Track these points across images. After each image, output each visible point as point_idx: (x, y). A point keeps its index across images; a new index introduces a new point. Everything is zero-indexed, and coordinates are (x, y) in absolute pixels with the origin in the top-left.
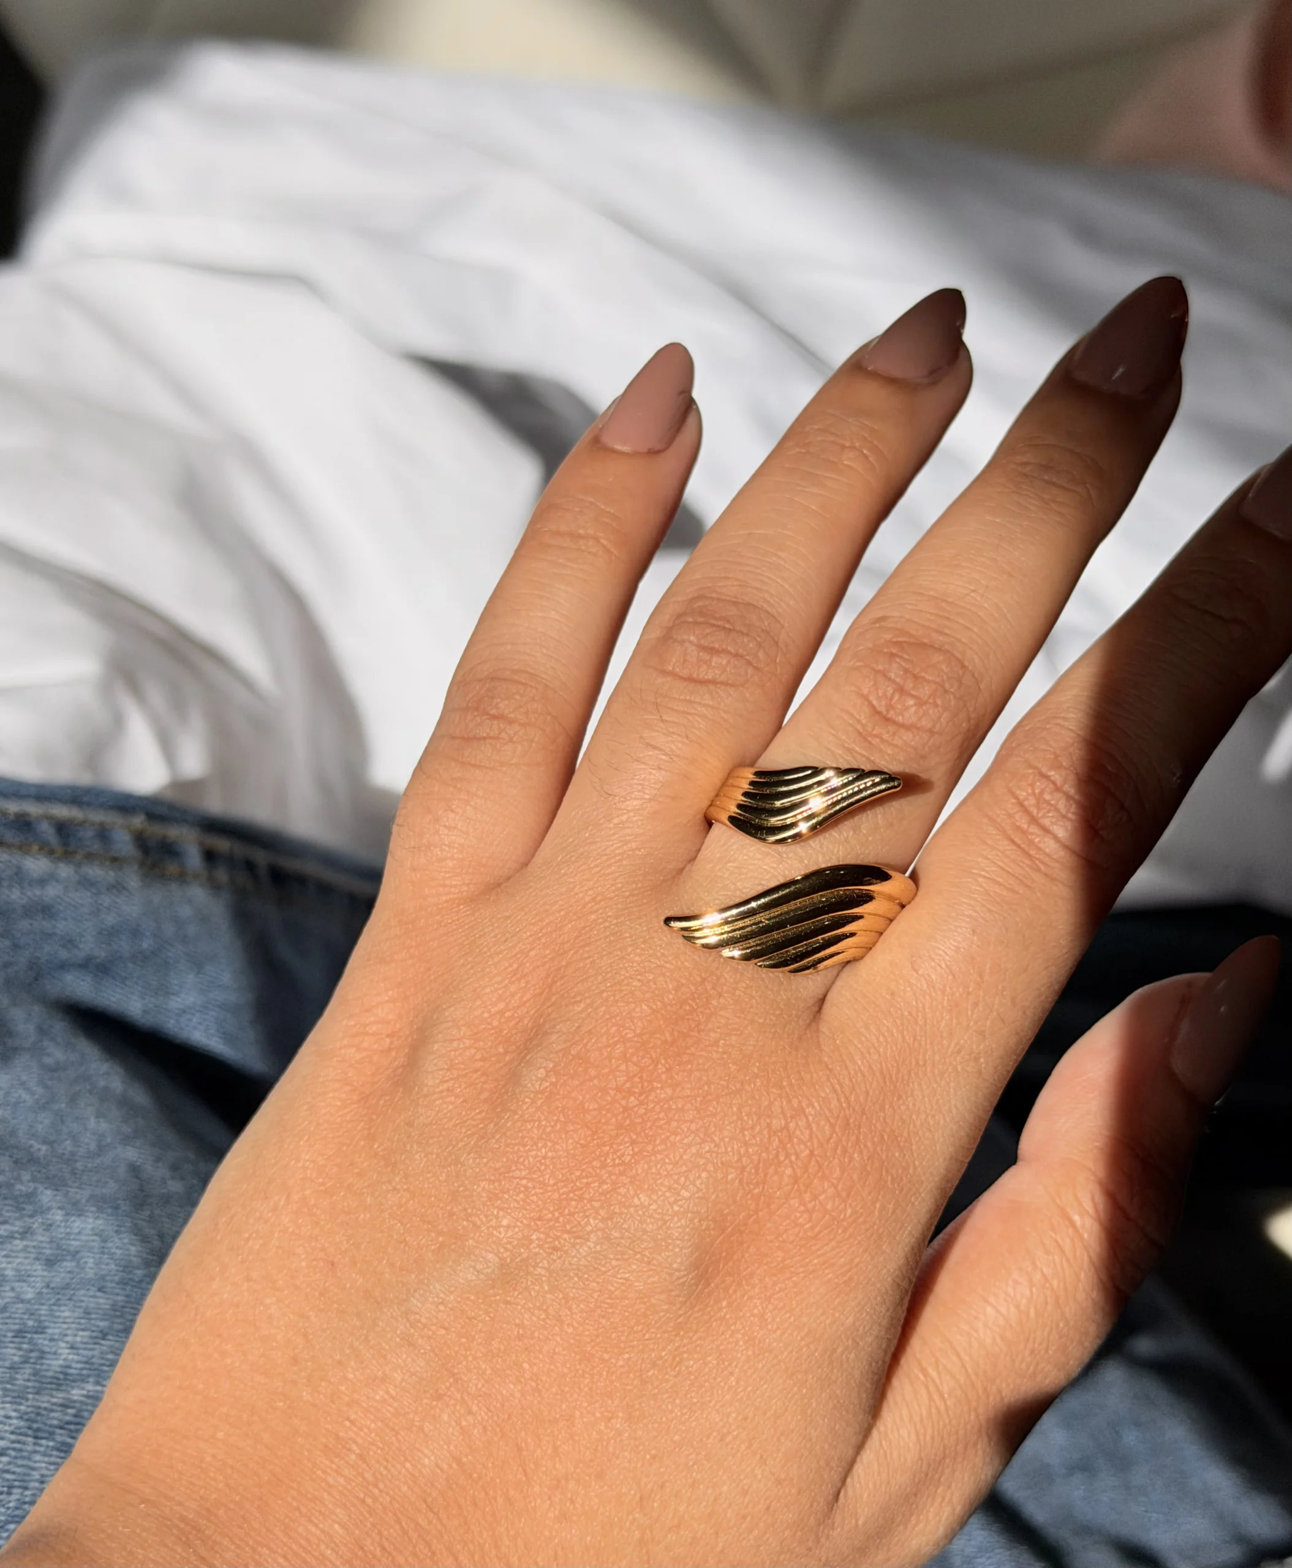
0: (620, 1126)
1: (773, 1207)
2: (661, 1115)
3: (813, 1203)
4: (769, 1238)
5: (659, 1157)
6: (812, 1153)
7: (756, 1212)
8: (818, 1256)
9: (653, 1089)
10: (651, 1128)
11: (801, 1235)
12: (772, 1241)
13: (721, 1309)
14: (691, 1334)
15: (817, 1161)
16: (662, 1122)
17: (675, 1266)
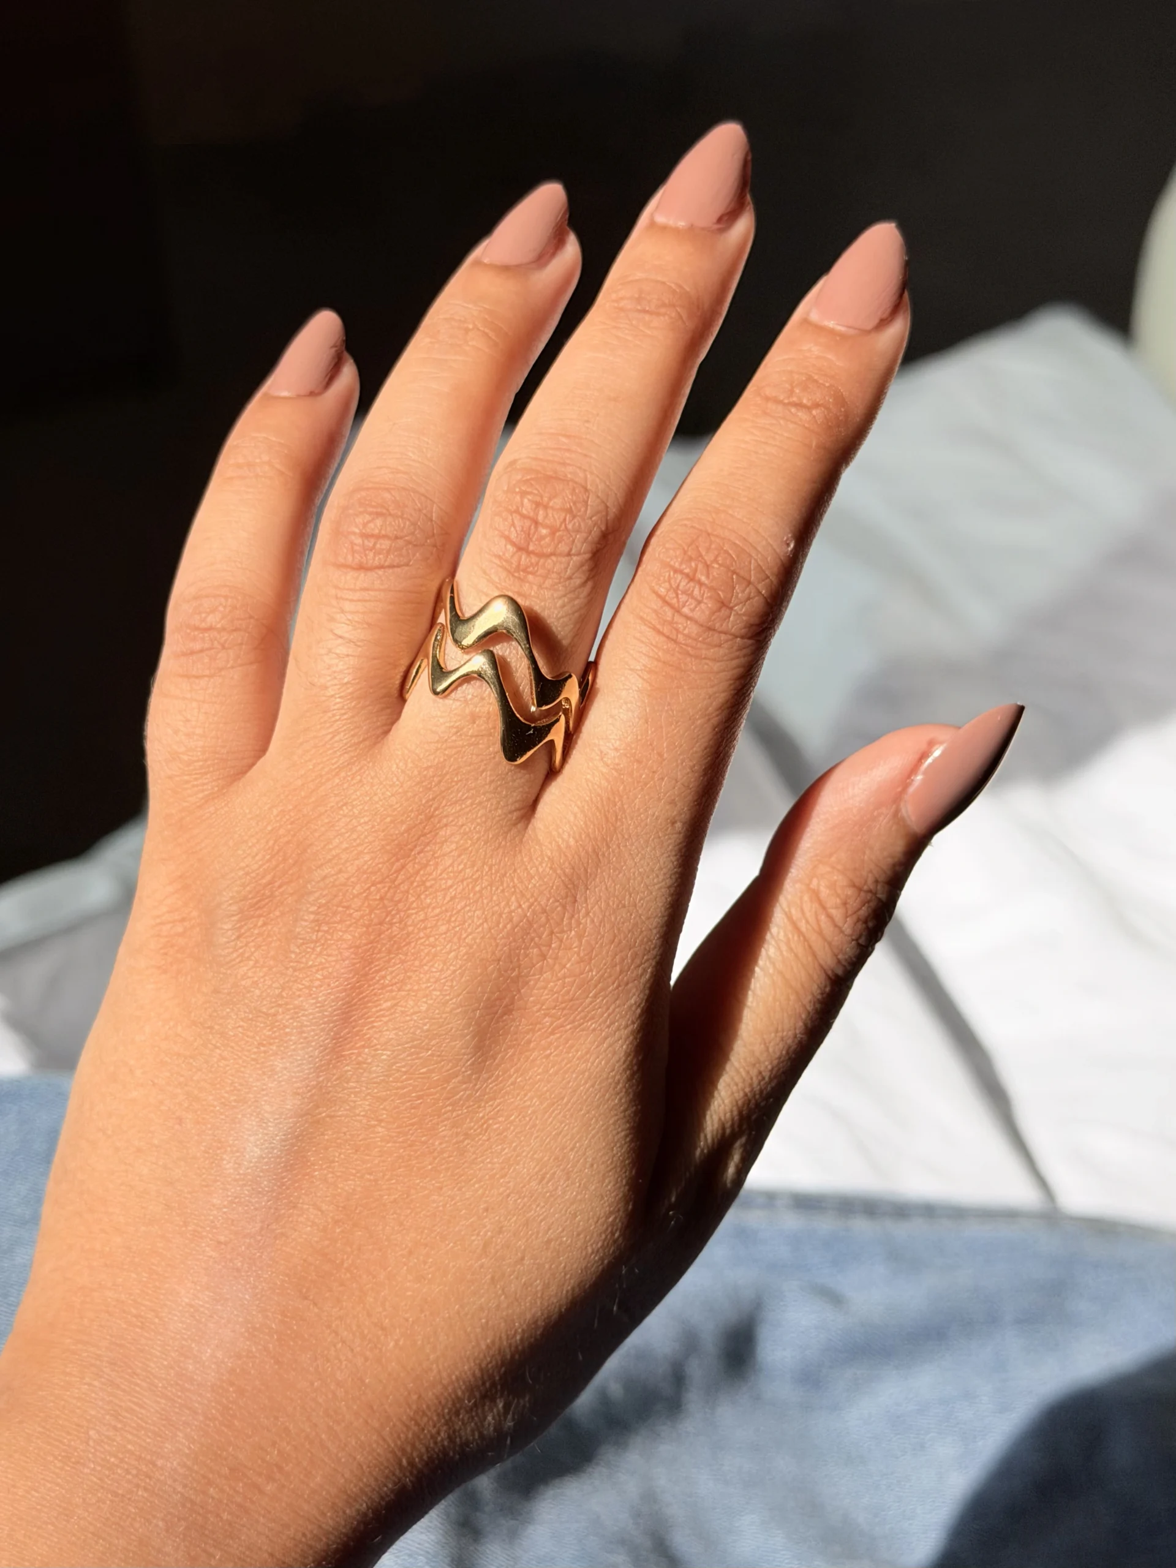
0: (389, 952)
1: (532, 983)
2: (422, 934)
3: (563, 972)
4: (535, 1009)
5: (426, 968)
6: (552, 933)
7: (519, 991)
8: (580, 1013)
9: (409, 916)
10: (414, 948)
11: (560, 999)
12: (538, 1011)
13: (510, 1076)
14: (490, 1103)
15: (557, 937)
16: (423, 940)
17: (463, 1051)
